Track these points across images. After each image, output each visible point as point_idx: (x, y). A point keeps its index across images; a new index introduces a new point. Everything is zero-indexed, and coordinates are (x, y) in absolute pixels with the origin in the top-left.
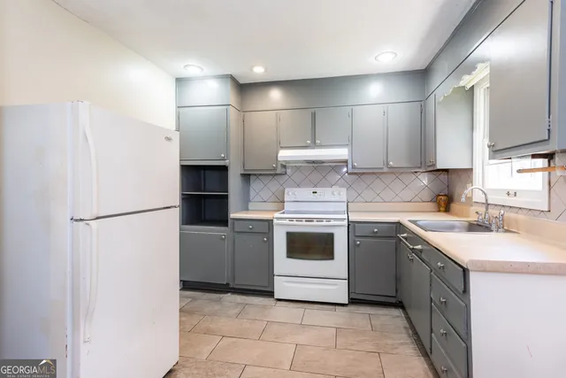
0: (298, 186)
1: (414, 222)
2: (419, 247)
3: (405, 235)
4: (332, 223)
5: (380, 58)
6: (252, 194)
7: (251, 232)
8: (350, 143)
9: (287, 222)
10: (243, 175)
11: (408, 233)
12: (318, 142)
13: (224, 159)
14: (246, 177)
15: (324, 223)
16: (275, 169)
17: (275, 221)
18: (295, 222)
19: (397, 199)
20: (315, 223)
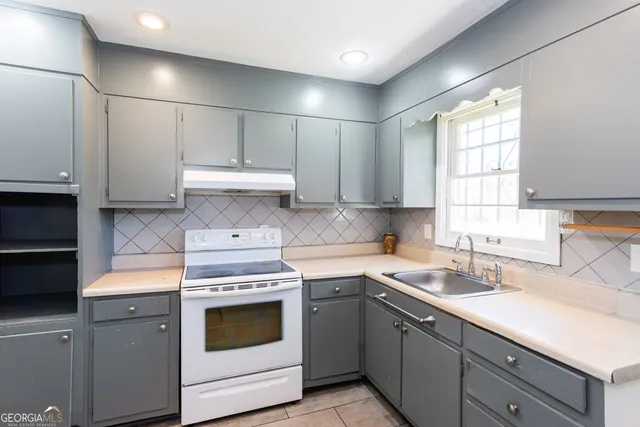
0: (207, 226)
1: (391, 276)
2: (430, 318)
3: (383, 295)
4: (282, 286)
5: (347, 58)
6: (119, 241)
7: (133, 317)
8: (294, 168)
9: (207, 292)
10: (103, 211)
11: (385, 291)
12: (248, 161)
13: (66, 181)
14: (109, 214)
15: (269, 288)
16: (174, 201)
17: (184, 293)
18: (221, 293)
19: (341, 240)
20: (255, 290)
